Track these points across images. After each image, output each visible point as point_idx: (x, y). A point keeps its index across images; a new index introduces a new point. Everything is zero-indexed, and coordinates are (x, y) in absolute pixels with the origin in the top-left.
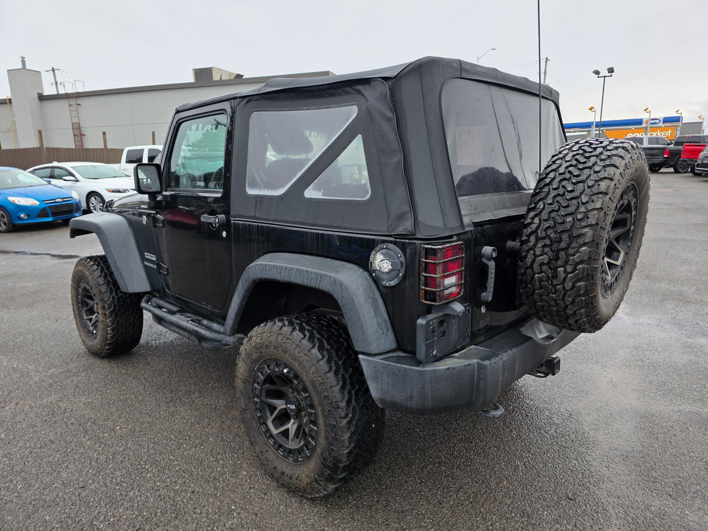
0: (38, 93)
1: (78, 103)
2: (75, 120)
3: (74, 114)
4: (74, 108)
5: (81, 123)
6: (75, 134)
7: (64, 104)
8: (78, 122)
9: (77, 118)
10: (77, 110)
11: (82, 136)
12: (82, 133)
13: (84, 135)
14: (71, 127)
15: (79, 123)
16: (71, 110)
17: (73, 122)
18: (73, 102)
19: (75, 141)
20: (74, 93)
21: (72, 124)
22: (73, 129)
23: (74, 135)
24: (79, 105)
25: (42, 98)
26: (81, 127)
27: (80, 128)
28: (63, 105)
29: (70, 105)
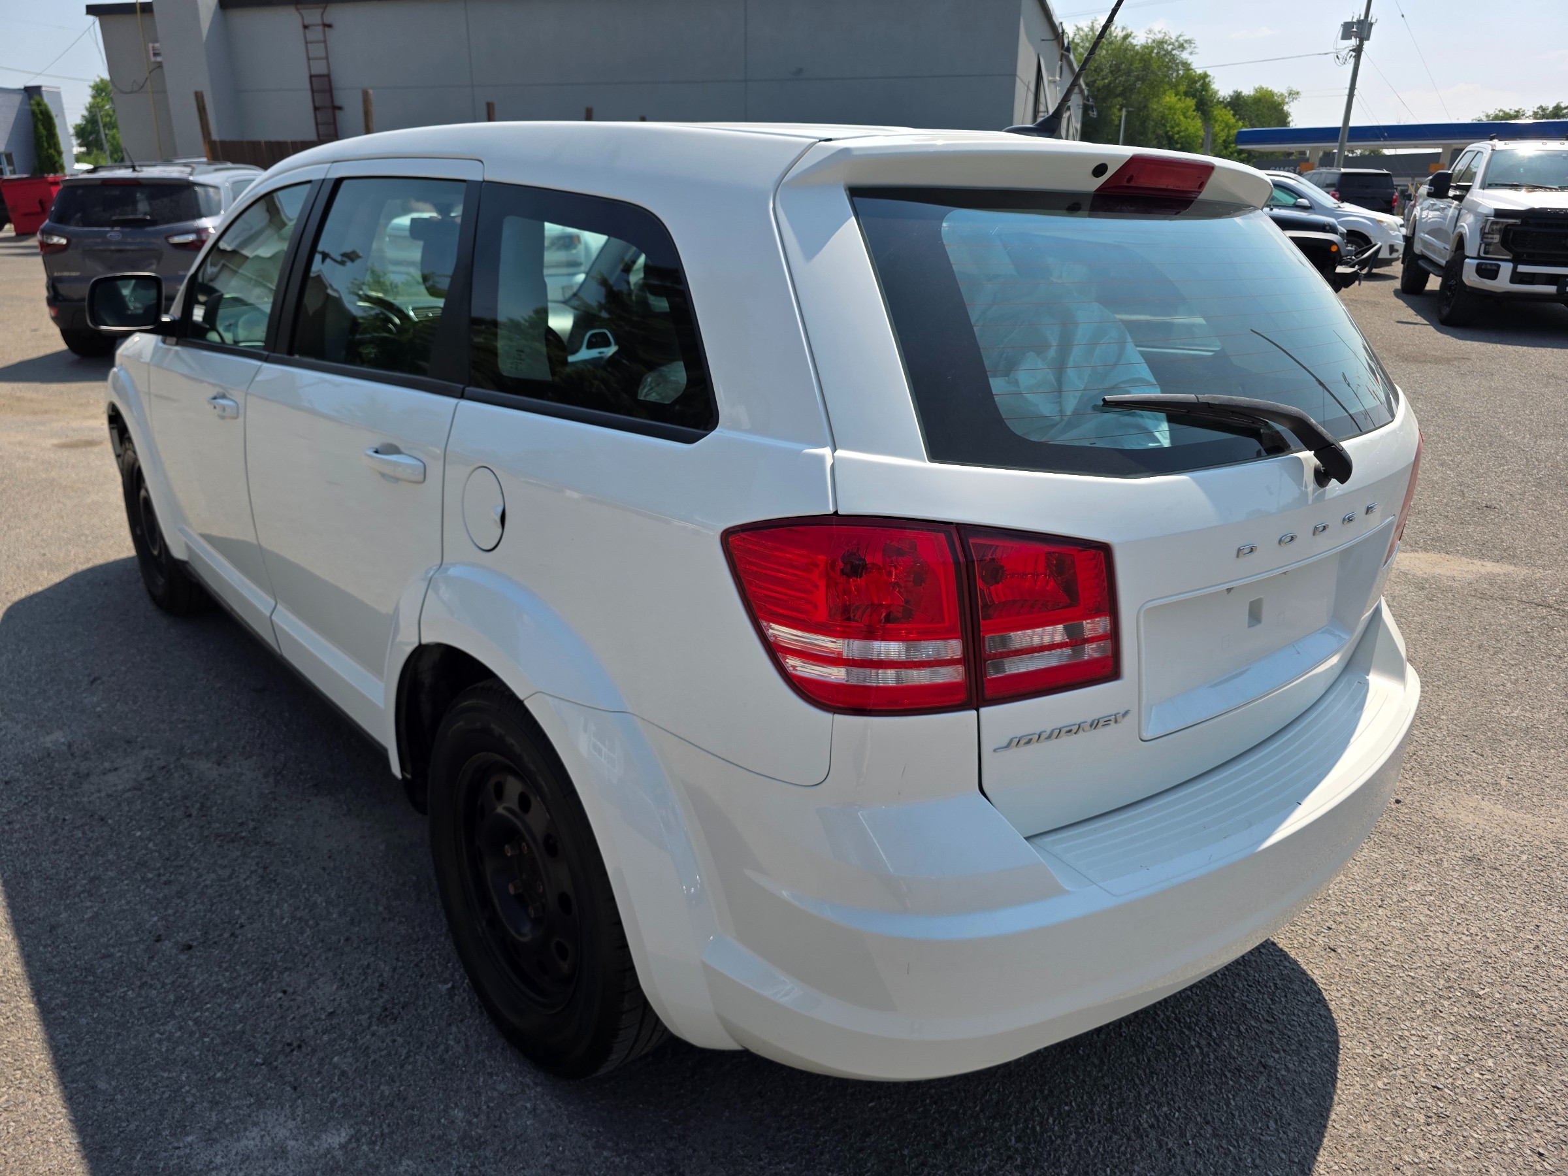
1: (327, 21)
2: (319, 68)
3: (317, 50)
4: (316, 34)
5: (334, 77)
6: (317, 104)
8: (324, 71)
9: (324, 62)
10: (325, 42)
11: (338, 112)
12: (338, 103)
13: (340, 108)
14: (308, 86)
15: (328, 76)
16: (308, 39)
17: (313, 73)
18: (313, 16)
19: (317, 124)
21: (311, 77)
22: (313, 91)
23: (316, 109)
24: (330, 26)
26: (334, 85)
27: (330, 90)
28: (288, 24)
29: (305, 27)
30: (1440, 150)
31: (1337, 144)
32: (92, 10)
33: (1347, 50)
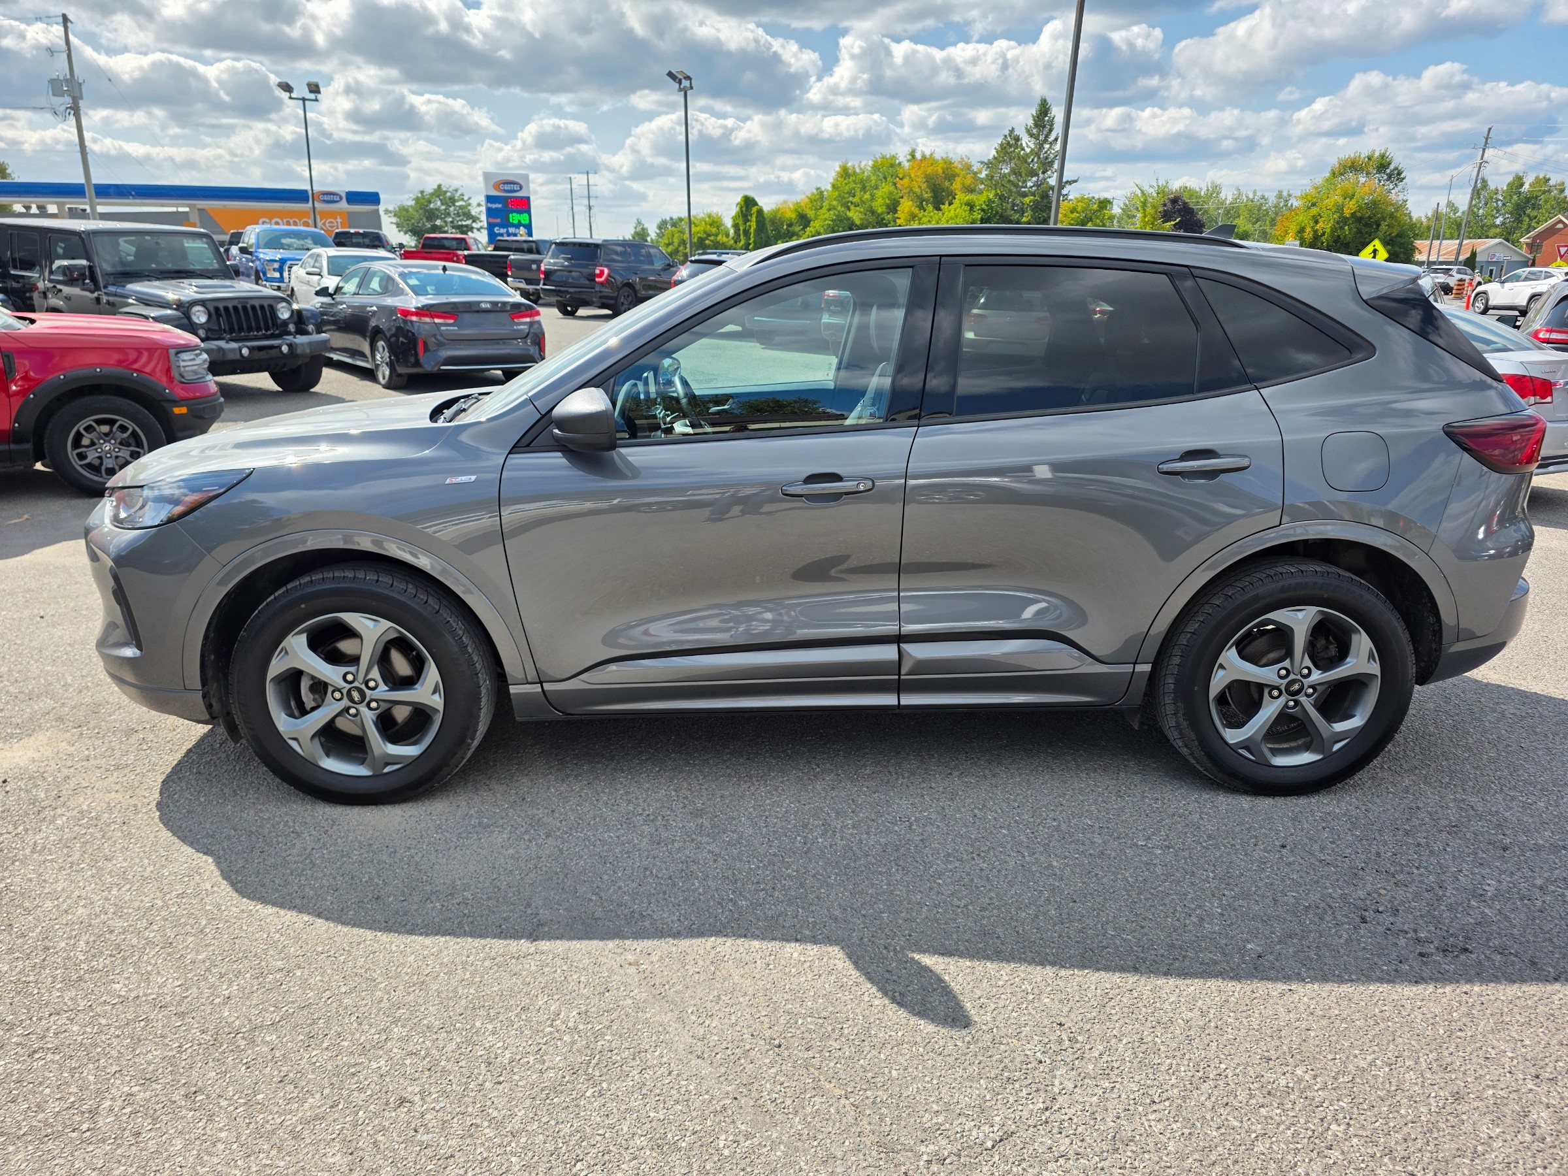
30: (187, 209)
31: (87, 200)
33: (63, 108)
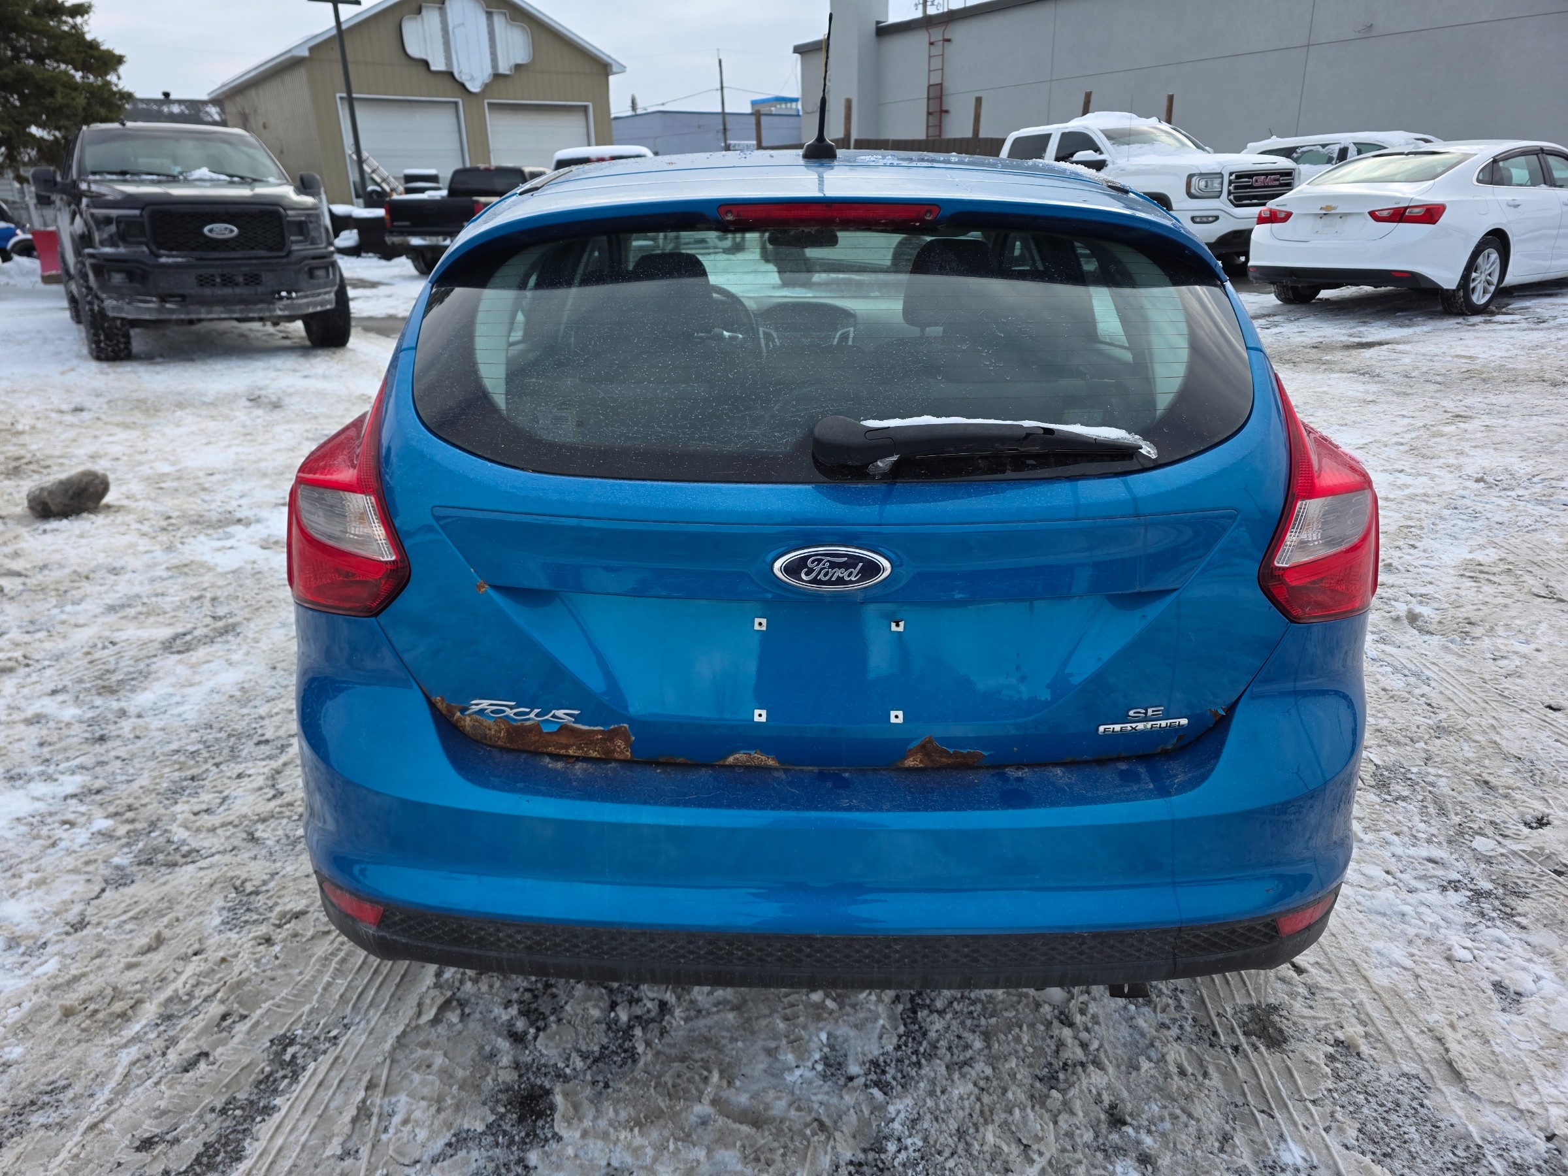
0: (878, 23)
1: (946, 37)
2: (936, 79)
3: (936, 63)
4: (937, 49)
5: (945, 84)
6: (930, 110)
7: (919, 40)
8: (939, 81)
9: (940, 72)
10: (943, 55)
11: (944, 115)
12: (944, 108)
13: (947, 112)
14: (925, 95)
15: (941, 84)
16: (931, 55)
17: (931, 83)
18: (937, 34)
19: (928, 127)
20: (943, 14)
21: (930, 86)
22: (929, 99)
23: (929, 113)
24: (949, 40)
25: (884, 31)
26: (945, 92)
27: (941, 98)
28: (917, 43)
29: (931, 44)
32: (798, 50)
